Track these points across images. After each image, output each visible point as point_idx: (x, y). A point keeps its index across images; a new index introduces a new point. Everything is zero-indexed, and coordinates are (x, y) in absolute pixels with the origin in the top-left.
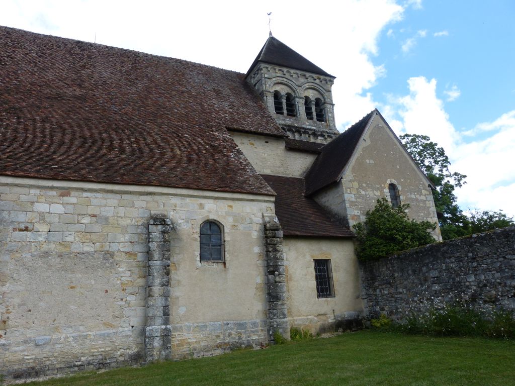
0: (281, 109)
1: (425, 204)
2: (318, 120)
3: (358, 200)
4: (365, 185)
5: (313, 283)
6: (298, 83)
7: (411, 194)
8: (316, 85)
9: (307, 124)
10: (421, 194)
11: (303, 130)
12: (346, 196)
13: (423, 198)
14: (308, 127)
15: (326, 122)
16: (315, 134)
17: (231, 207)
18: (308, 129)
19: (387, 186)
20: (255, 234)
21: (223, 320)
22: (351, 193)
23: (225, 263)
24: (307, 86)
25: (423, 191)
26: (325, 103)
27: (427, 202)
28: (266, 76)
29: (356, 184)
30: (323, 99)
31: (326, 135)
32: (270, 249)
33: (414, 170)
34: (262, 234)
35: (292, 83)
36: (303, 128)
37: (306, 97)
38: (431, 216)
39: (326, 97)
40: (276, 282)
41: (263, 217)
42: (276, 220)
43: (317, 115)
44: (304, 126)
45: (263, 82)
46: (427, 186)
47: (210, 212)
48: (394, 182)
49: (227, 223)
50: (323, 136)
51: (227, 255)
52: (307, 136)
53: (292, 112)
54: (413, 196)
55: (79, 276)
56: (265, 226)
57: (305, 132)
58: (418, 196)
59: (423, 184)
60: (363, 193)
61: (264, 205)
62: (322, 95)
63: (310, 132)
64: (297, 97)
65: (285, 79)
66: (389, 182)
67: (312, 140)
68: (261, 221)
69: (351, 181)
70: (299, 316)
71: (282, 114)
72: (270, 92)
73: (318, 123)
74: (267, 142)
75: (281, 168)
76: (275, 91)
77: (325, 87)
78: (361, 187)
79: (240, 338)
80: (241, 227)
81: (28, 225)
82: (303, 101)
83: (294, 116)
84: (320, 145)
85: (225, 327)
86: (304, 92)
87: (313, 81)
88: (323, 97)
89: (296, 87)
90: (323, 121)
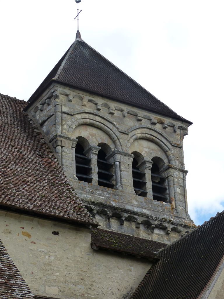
0: (88, 171)
2: (155, 198)
6: (122, 128)
8: (155, 134)
11: (126, 215)
14: (136, 210)
15: (170, 202)
16: (148, 224)
18: (136, 213)
24: (138, 133)
26: (169, 167)
28: (65, 109)
30: (166, 161)
31: (170, 227)
35: (111, 126)
36: (126, 211)
37: (135, 153)
39: (172, 157)
43: (154, 189)
44: (128, 207)
45: (59, 120)
50: (164, 228)
57: (130, 219)
62: (165, 152)
63: (140, 219)
64: (120, 153)
65: (98, 119)
67: (143, 234)
71: (89, 181)
72: (69, 139)
73: (155, 202)
74: (56, 233)
76: (79, 138)
77: (171, 139)
82: (129, 161)
83: (111, 186)
84: (158, 245)
86: (132, 144)
87: (150, 126)
88: (168, 157)
89: (118, 134)
90: (164, 200)
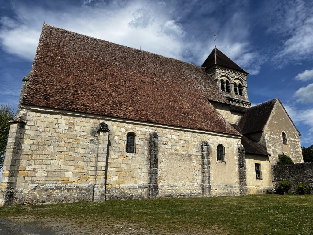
0: (224, 88)
1: (297, 143)
2: (240, 95)
3: (270, 139)
4: (273, 133)
5: (254, 173)
6: (232, 76)
7: (291, 138)
8: (240, 77)
10: (295, 138)
11: (234, 100)
12: (266, 137)
13: (296, 140)
14: (236, 98)
15: (243, 96)
16: (238, 102)
17: (227, 140)
19: (281, 134)
20: (235, 151)
21: (225, 184)
22: (267, 136)
23: (225, 162)
24: (236, 77)
25: (296, 137)
26: (243, 86)
27: (297, 142)
28: (218, 72)
29: (269, 132)
30: (242, 84)
31: (244, 102)
32: (241, 158)
33: (292, 127)
34: (237, 151)
35: (229, 76)
37: (235, 83)
38: (299, 148)
39: (244, 83)
40: (243, 171)
41: (238, 144)
42: (242, 146)
43: (239, 92)
44: (234, 98)
45: (217, 75)
46: (298, 134)
47: (220, 141)
48: (284, 132)
49: (226, 146)
50: (242, 103)
51: (226, 159)
52: (235, 103)
53: (228, 91)
54: (292, 139)
55: (181, 162)
56: (239, 148)
58: (294, 139)
59: (296, 133)
60: (272, 136)
61: (238, 140)
62: (242, 82)
64: (231, 83)
65: (226, 74)
66: (282, 132)
67: (237, 105)
68: (237, 147)
69: (267, 131)
70: (250, 186)
71: (224, 91)
72: (219, 80)
74: (222, 107)
76: (221, 79)
77: (243, 78)
78: (271, 134)
79: (231, 192)
80: (230, 148)
81: (166, 142)
82: (233, 85)
83: (229, 92)
85: (226, 187)
86: (234, 80)
87: (238, 75)
89: (231, 78)
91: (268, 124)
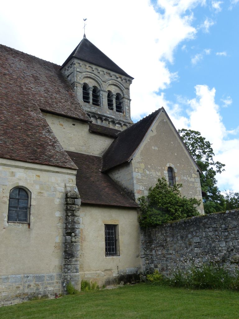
0: (88, 98)
1: (194, 185)
2: (117, 111)
3: (143, 178)
4: (149, 166)
5: (103, 244)
6: (103, 79)
7: (184, 176)
8: (118, 83)
9: (108, 113)
10: (191, 177)
11: (104, 118)
12: (135, 175)
13: (193, 180)
14: (108, 116)
15: (123, 113)
16: (113, 122)
17: (39, 176)
18: (108, 117)
19: (167, 168)
20: (58, 200)
21: (24, 274)
22: (138, 172)
23: (29, 224)
24: (110, 82)
25: (193, 174)
26: (123, 98)
27: (195, 184)
28: (78, 70)
29: (143, 166)
30: (122, 95)
31: (123, 124)
32: (69, 214)
33: (187, 157)
34: (63, 201)
35: (99, 78)
36: (104, 116)
37: (109, 91)
38: (198, 194)
39: (125, 93)
40: (72, 242)
41: (66, 186)
42: (76, 190)
43: (117, 107)
44: (105, 115)
45: (75, 74)
46: (196, 170)
47: (20, 179)
48: (172, 166)
49: (34, 190)
50: (120, 124)
51: (32, 218)
52: (107, 123)
53: (96, 102)
54: (185, 178)
56: (66, 195)
57: (106, 120)
58: (189, 178)
59: (194, 169)
60: (148, 172)
61: (67, 177)
62: (122, 91)
63: (110, 120)
64: (102, 91)
65: (93, 75)
66: (168, 165)
67: (111, 126)
68: (63, 190)
69: (139, 162)
70: (90, 271)
71: (89, 102)
72: (80, 83)
73: (117, 113)
74: (74, 125)
75: (84, 147)
76: (84, 83)
77: (124, 85)
78: (146, 167)
79: (38, 289)
80: (46, 194)
82: (106, 94)
83: (98, 105)
84: (117, 131)
85: (25, 279)
86: (108, 87)
87: (116, 79)
88: (123, 93)
89: (101, 82)
90: (121, 112)
91: (142, 151)
